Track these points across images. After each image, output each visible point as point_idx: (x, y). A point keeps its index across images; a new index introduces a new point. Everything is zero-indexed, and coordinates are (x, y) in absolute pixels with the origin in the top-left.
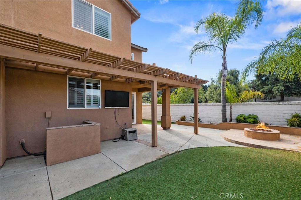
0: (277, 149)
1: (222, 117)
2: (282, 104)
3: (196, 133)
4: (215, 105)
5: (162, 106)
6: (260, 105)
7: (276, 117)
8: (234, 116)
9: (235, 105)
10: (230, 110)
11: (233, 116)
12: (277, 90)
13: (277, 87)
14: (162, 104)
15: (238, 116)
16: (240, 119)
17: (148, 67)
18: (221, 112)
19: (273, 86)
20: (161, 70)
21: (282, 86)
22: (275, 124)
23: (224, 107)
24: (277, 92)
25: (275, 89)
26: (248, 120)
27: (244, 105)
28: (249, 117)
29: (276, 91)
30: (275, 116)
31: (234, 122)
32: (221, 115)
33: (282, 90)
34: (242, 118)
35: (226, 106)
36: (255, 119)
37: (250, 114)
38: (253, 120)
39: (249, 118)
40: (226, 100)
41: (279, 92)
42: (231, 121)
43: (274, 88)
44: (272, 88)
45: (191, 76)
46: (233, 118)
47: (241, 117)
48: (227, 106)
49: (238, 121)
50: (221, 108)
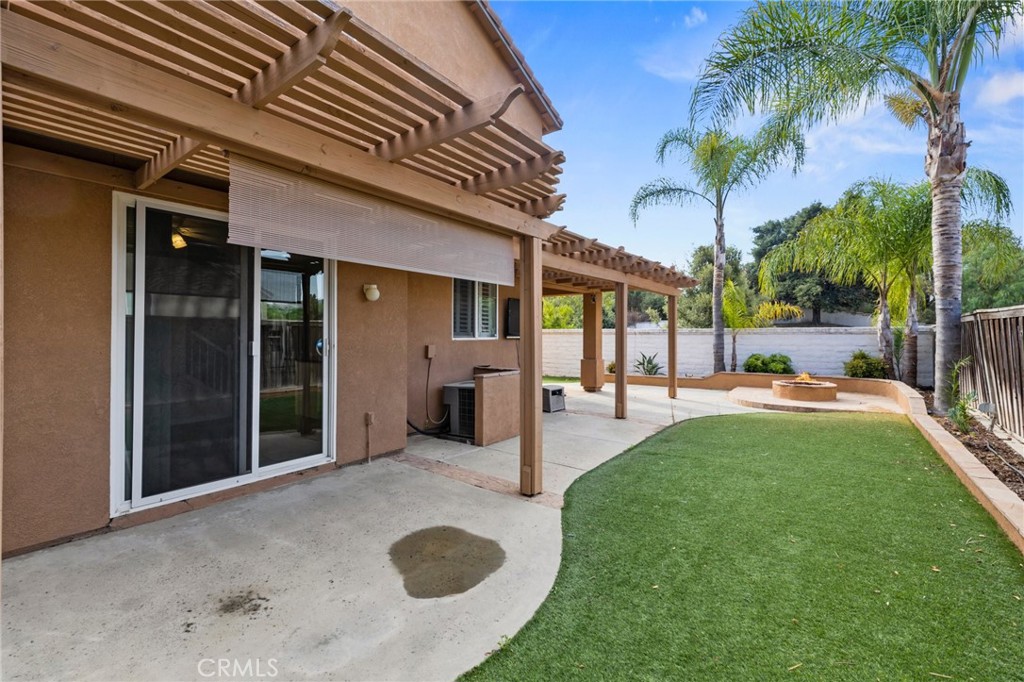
0: (838, 411)
1: (713, 362)
2: (835, 333)
3: (673, 396)
4: (696, 333)
5: (582, 337)
6: (794, 333)
7: (822, 360)
8: (742, 359)
9: (741, 334)
10: (731, 346)
11: (738, 357)
12: (806, 294)
13: (804, 287)
14: (581, 330)
15: (750, 357)
16: (756, 366)
17: (559, 236)
18: (712, 351)
19: (796, 282)
20: (577, 241)
21: (817, 284)
22: (823, 373)
23: (720, 337)
24: (805, 298)
25: (801, 290)
26: (773, 366)
27: (761, 334)
28: (773, 359)
29: (803, 296)
30: (821, 357)
31: (740, 370)
32: (713, 357)
33: (817, 295)
34: (759, 363)
35: (723, 335)
36: (785, 363)
37: (774, 353)
38: (782, 366)
39: (773, 361)
40: (724, 323)
41: (809, 299)
42: (734, 370)
43: (797, 289)
44: (794, 289)
45: (654, 260)
46: (738, 363)
47: (757, 359)
48: (725, 337)
49: (750, 368)
50: (711, 340)
